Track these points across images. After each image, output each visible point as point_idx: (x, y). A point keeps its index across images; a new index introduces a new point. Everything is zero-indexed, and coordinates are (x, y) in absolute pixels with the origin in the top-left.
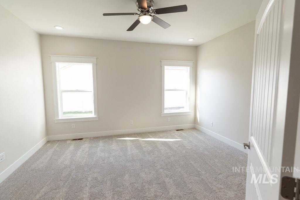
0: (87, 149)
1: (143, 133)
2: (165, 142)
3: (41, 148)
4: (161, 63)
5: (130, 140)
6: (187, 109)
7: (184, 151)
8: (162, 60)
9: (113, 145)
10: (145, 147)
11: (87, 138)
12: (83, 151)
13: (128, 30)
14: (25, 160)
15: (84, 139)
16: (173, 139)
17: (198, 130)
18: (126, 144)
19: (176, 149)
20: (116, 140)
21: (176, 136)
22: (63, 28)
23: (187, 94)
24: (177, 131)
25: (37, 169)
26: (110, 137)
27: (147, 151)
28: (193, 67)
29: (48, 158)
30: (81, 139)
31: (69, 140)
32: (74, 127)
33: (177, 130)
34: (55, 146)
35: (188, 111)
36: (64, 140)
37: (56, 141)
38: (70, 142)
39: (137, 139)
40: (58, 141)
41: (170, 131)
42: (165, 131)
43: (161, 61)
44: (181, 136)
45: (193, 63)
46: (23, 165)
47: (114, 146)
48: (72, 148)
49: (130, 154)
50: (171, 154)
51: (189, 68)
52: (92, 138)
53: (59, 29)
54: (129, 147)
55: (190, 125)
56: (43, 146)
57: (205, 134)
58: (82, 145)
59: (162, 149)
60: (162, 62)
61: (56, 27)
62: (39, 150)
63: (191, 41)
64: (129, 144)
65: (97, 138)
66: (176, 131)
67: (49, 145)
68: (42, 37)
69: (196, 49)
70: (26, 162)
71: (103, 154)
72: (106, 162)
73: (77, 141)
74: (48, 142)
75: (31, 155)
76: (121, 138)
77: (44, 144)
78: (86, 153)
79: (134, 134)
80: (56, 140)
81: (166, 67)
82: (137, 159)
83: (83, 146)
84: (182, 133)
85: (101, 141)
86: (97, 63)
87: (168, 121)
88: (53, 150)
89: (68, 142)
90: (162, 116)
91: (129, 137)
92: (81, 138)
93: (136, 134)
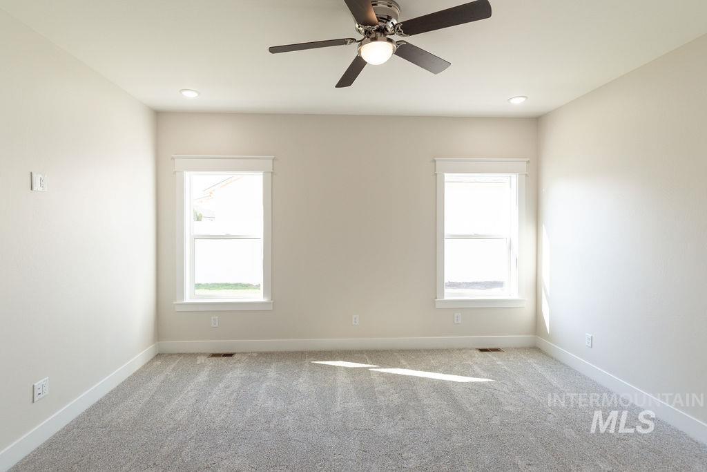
0: (236, 384)
1: (384, 351)
2: (443, 383)
3: (140, 369)
4: (435, 165)
5: (346, 369)
6: (512, 291)
7: (496, 420)
8: (436, 159)
9: (301, 380)
10: (383, 393)
11: (244, 353)
12: (226, 388)
13: (339, 85)
14: (97, 399)
15: (236, 356)
16: (466, 376)
17: (546, 354)
18: (335, 380)
19: (471, 409)
20: (311, 364)
21: (476, 367)
22: (199, 94)
23: (510, 248)
24: (481, 353)
25: (113, 424)
26: (298, 356)
27: (388, 406)
28: (526, 175)
29: (147, 399)
30: (231, 355)
31: (204, 354)
32: (217, 325)
33: (482, 350)
34: (170, 369)
35: (515, 296)
36: (193, 354)
37: (174, 354)
38: (203, 361)
39: (364, 368)
40: (180, 355)
41: (460, 349)
42: (447, 350)
43: (435, 161)
44: (492, 371)
45: (528, 162)
46: (89, 412)
47: (303, 382)
48: (203, 377)
49: (338, 409)
50: (455, 425)
51: (514, 178)
52: (255, 355)
53: (190, 97)
54: (340, 389)
55: (522, 338)
56: (144, 367)
57: (570, 368)
58: (229, 372)
59: (429, 406)
60: (437, 162)
61: (185, 93)
62: (135, 374)
63: (518, 103)
64: (342, 379)
65: (268, 356)
66: (478, 352)
67: (158, 363)
68: (160, 117)
69: (536, 123)
70: (98, 402)
71: (270, 403)
72: (272, 426)
73: (219, 358)
74: (159, 356)
75: (112, 386)
76: (325, 360)
77: (147, 361)
78: (232, 394)
79: (361, 352)
80: (177, 352)
81: (448, 177)
82: (356, 429)
83: (230, 375)
84: (495, 359)
85: (273, 366)
86: (273, 169)
87: (456, 322)
88: (162, 377)
89: (201, 360)
90: (438, 307)
91: (345, 361)
92: (230, 352)
93: (367, 351)
